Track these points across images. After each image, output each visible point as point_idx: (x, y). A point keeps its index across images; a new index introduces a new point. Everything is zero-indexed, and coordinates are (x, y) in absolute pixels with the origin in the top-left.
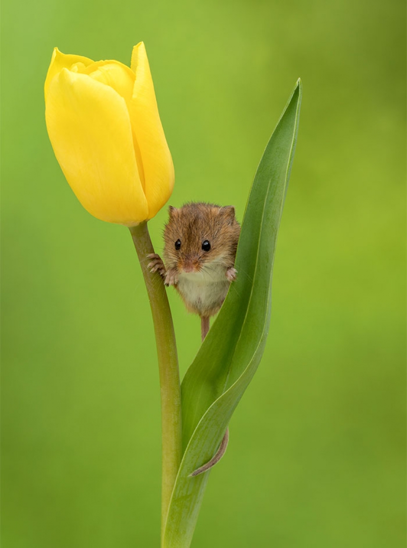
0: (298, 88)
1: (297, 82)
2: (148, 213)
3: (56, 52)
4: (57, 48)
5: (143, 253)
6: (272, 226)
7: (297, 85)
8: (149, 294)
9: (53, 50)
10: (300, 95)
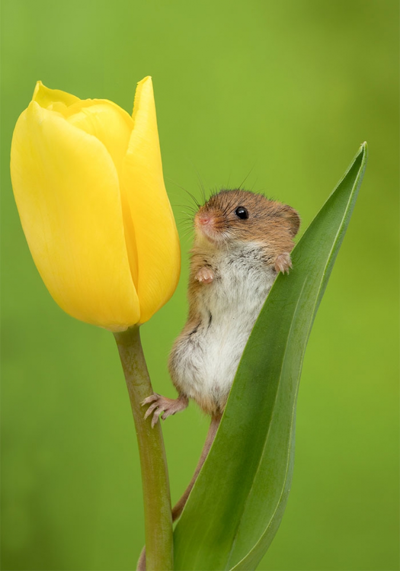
0: (362, 154)
1: (361, 147)
2: (139, 315)
3: (39, 85)
4: (41, 82)
5: (130, 369)
6: (299, 341)
7: (361, 151)
8: (136, 425)
9: (35, 84)
10: (362, 166)
